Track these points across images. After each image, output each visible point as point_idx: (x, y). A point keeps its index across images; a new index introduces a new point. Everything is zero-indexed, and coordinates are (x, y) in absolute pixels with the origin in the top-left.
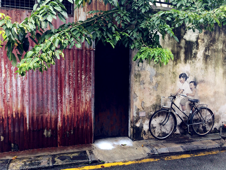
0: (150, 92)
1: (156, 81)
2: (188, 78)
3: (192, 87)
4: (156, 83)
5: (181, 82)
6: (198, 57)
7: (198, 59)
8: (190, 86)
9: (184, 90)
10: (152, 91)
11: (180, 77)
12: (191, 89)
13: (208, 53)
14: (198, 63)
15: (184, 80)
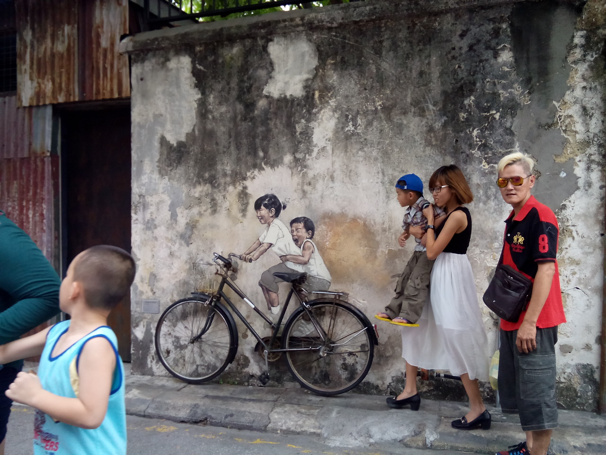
0: (170, 248)
1: (186, 219)
2: (285, 207)
4: (187, 224)
5: (260, 220)
6: (315, 143)
7: (316, 150)
8: (292, 232)
10: (177, 245)
11: (258, 206)
12: (296, 241)
13: (351, 126)
14: (317, 161)
15: (271, 215)
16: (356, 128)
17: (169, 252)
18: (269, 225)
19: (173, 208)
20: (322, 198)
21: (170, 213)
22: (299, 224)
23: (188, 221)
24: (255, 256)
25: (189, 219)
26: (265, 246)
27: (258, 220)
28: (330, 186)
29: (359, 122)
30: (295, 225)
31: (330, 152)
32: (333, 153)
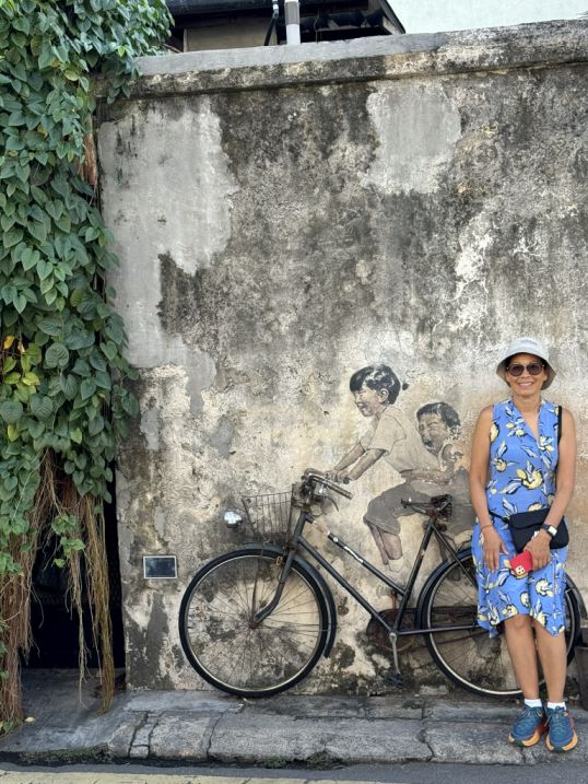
0: (192, 462)
1: (221, 409)
2: (405, 387)
3: (435, 432)
4: (223, 419)
5: (361, 408)
6: (458, 274)
7: (461, 285)
8: (421, 428)
9: (383, 452)
10: (205, 457)
11: (355, 385)
12: (429, 443)
13: (523, 246)
14: (463, 306)
15: (380, 400)
16: (531, 249)
17: (190, 468)
18: (378, 419)
19: (193, 391)
20: (473, 370)
21: (189, 399)
22: (433, 415)
23: (224, 413)
24: (355, 473)
25: (225, 408)
26: (372, 454)
27: (357, 409)
28: (487, 349)
29: (537, 238)
30: (424, 416)
31: (486, 290)
32: (491, 292)
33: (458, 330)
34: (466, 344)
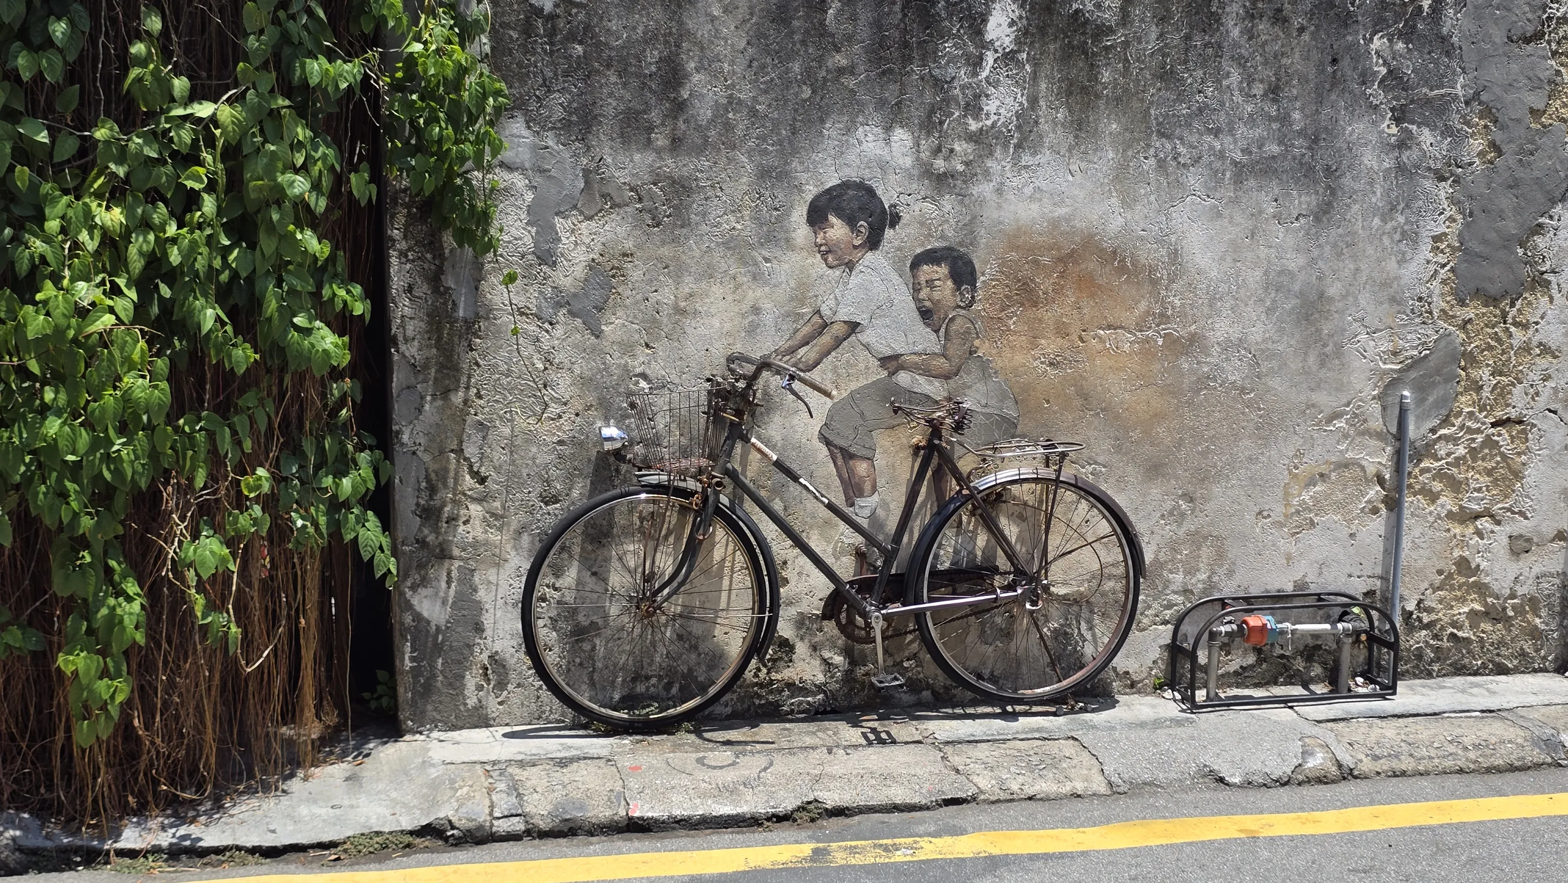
1: (589, 251)
2: (895, 219)
4: (592, 266)
6: (988, 38)
7: (990, 57)
8: (916, 290)
11: (817, 215)
12: (926, 314)
14: (991, 90)
15: (857, 242)
18: (851, 271)
19: (540, 216)
21: (534, 230)
22: (936, 267)
23: (596, 256)
25: (598, 248)
26: (838, 329)
27: (818, 256)
30: (923, 269)
31: (1028, 67)
32: (1035, 72)
33: (981, 129)
34: (991, 154)
